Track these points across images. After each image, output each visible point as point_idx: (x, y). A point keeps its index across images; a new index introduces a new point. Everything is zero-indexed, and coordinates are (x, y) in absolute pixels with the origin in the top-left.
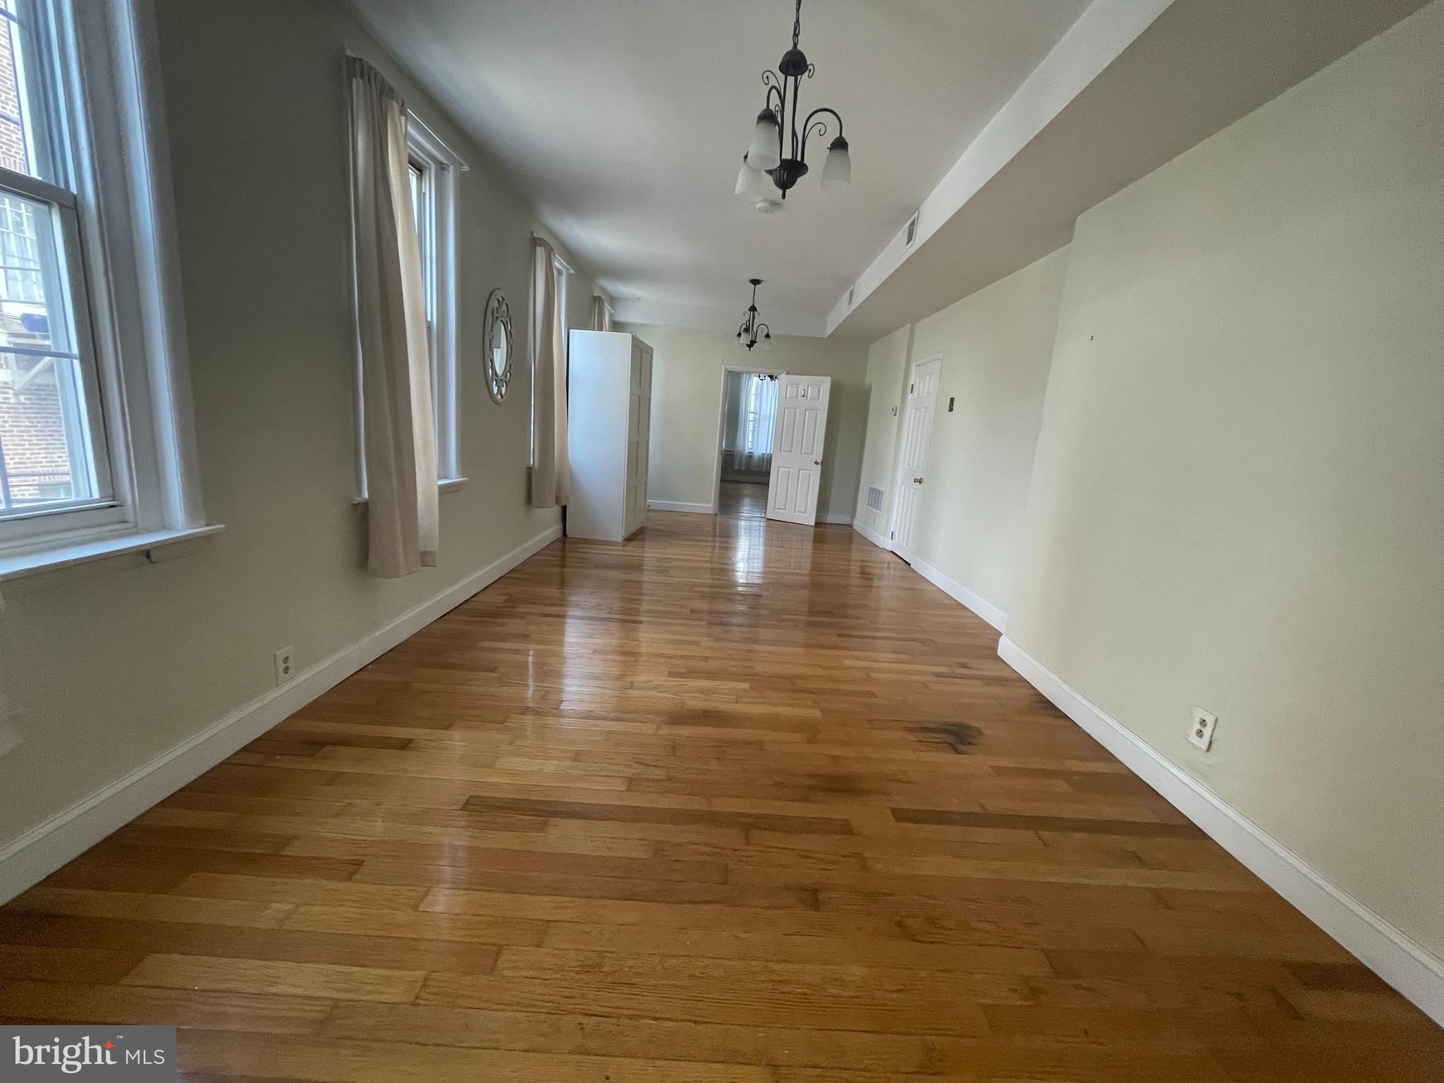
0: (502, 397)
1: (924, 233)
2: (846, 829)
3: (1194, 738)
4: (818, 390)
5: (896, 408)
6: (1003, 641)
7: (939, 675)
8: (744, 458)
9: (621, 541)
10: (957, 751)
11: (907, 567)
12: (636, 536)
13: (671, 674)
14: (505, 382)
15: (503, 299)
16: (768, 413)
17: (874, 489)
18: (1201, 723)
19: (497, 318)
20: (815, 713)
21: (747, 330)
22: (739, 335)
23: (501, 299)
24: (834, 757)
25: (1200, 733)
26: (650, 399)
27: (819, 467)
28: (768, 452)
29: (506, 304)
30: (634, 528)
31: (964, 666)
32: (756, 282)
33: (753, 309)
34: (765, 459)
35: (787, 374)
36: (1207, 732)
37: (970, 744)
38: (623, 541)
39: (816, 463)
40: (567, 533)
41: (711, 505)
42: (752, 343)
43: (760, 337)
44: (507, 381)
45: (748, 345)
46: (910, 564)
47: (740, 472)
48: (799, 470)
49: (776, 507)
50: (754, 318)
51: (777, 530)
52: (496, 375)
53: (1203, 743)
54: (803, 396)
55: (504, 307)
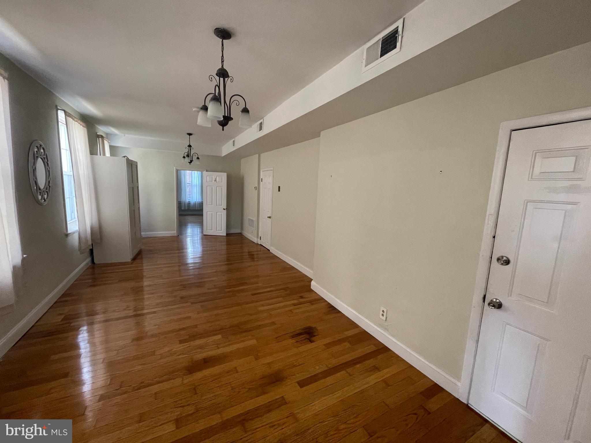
0: (45, 201)
2: (282, 402)
3: (381, 317)
4: (222, 178)
5: (256, 187)
6: (313, 283)
7: (295, 305)
8: (186, 205)
9: (130, 261)
10: (312, 342)
11: (268, 251)
12: (138, 256)
13: (181, 342)
14: (47, 192)
15: (41, 145)
16: (196, 184)
17: (250, 219)
18: (383, 311)
19: (37, 157)
20: (254, 342)
21: (188, 156)
22: (184, 157)
23: (39, 146)
24: (268, 364)
25: (383, 315)
26: (138, 187)
27: (225, 211)
28: (198, 201)
29: (43, 149)
30: (136, 251)
31: (302, 297)
32: (190, 134)
33: (190, 146)
34: (197, 204)
35: (206, 171)
36: (385, 314)
37: (315, 336)
38: (131, 261)
39: (224, 209)
40: (95, 261)
41: (175, 232)
42: (191, 161)
43: (195, 158)
44: (48, 190)
45: (189, 162)
46: (270, 250)
47: (185, 210)
48: (217, 212)
49: (208, 229)
50: (190, 149)
52: (40, 189)
53: (384, 318)
54: (215, 181)
55: (42, 151)
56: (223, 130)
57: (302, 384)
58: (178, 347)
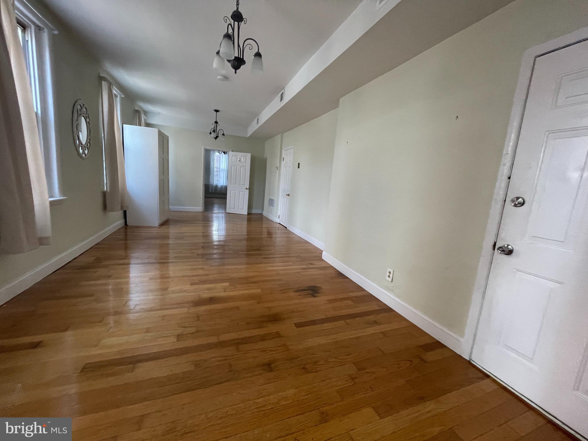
0: (86, 156)
1: (287, 98)
2: (278, 335)
3: (387, 278)
4: (245, 159)
5: (278, 167)
6: (324, 253)
7: (304, 269)
8: (214, 188)
9: (158, 226)
10: (314, 296)
11: (286, 228)
12: (165, 223)
13: (192, 284)
14: (87, 148)
15: (84, 105)
16: (223, 168)
17: (270, 199)
18: (389, 273)
19: (80, 114)
20: (259, 291)
21: (214, 131)
22: (211, 133)
23: (82, 105)
24: (269, 307)
25: (389, 276)
26: (168, 160)
27: (248, 190)
28: (224, 185)
29: (86, 108)
30: (164, 219)
31: (311, 264)
32: (217, 111)
33: (216, 122)
34: (223, 188)
35: (232, 151)
36: (391, 276)
37: (318, 293)
39: (247, 189)
40: (128, 223)
41: (201, 208)
42: (216, 138)
43: (220, 135)
44: (88, 147)
45: (215, 138)
46: (287, 228)
47: (212, 193)
48: (240, 191)
49: (231, 207)
50: (217, 126)
51: (231, 218)
52: (81, 144)
53: (390, 279)
54: (240, 161)
55: (84, 110)
56: (236, 73)
57: (298, 325)
58: (188, 287)
